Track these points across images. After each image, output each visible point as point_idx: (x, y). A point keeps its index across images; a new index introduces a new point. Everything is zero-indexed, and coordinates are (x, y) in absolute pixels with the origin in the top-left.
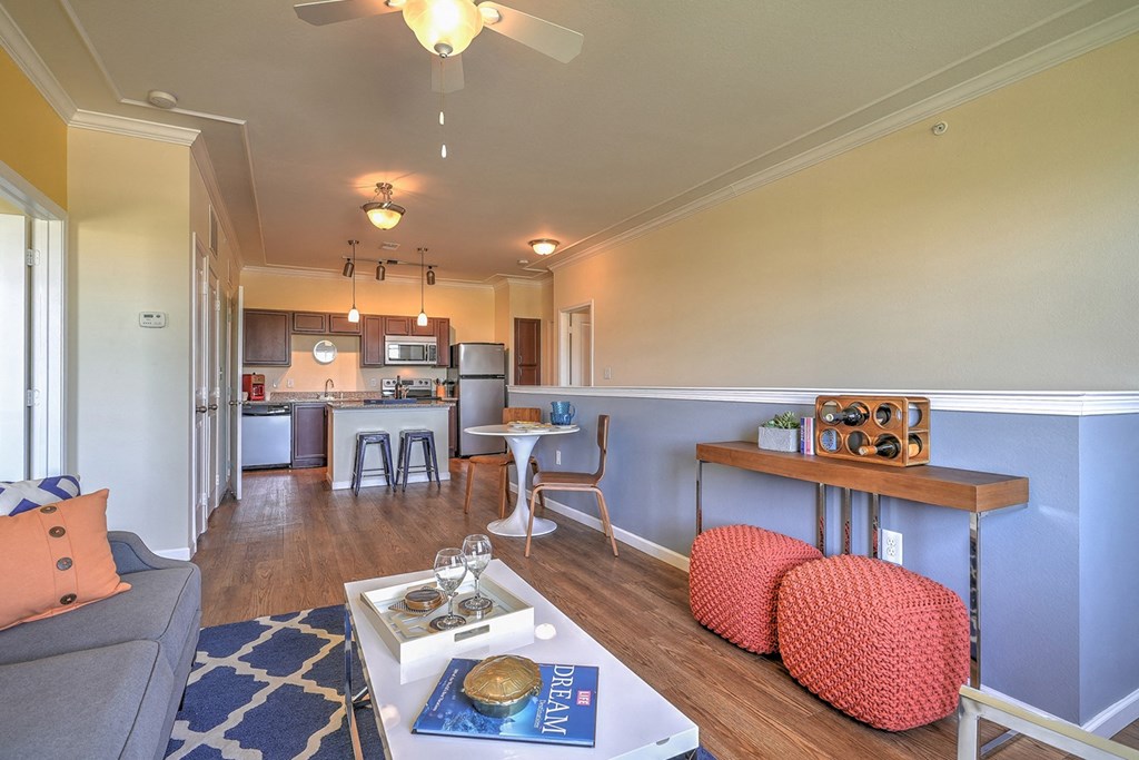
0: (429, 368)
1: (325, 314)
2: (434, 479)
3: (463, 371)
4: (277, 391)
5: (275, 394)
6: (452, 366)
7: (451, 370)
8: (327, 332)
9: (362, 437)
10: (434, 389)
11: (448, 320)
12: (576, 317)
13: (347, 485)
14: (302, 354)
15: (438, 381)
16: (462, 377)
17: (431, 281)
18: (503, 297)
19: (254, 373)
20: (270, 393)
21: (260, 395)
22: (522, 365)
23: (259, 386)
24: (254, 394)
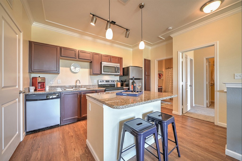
0: (114, 76)
1: (76, 50)
4: (53, 85)
5: (51, 87)
6: (123, 75)
8: (77, 59)
10: (116, 84)
11: (122, 58)
12: (184, 55)
14: (64, 68)
16: (130, 79)
19: (39, 77)
20: (48, 86)
21: (42, 88)
22: (146, 75)
23: (42, 83)
24: (39, 87)
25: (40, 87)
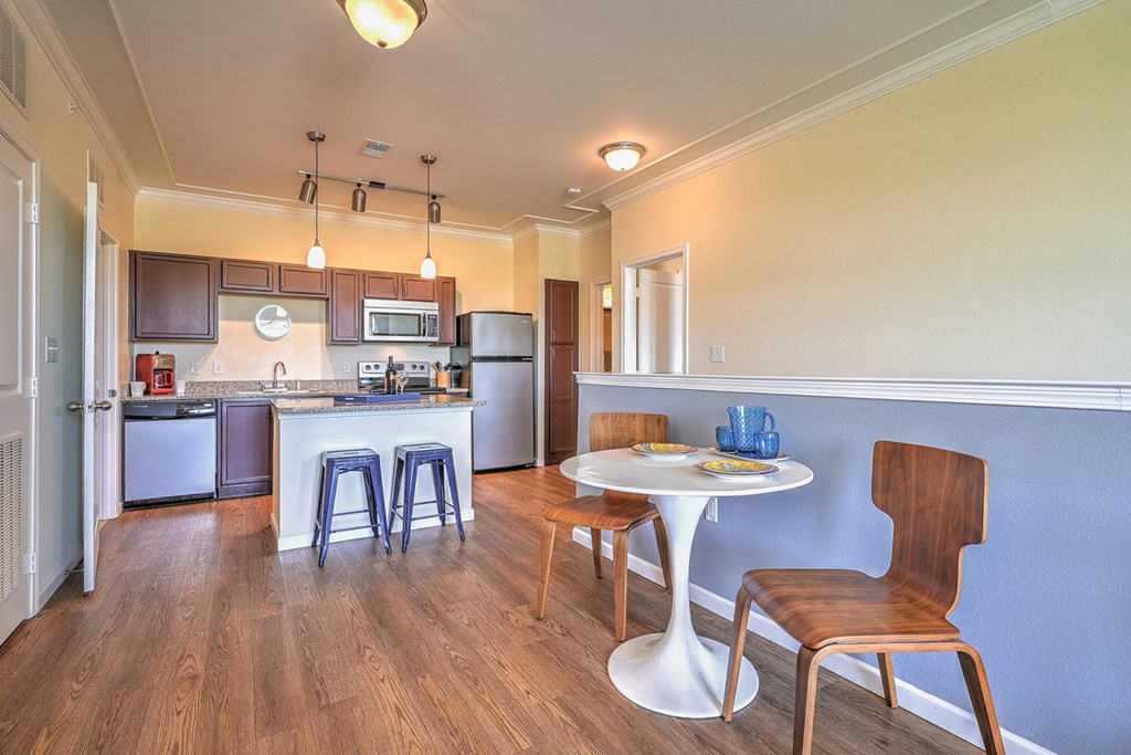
0: (426, 348)
1: (272, 264)
2: (452, 520)
3: (477, 350)
4: (196, 380)
5: (193, 384)
6: (458, 344)
7: (457, 350)
8: (276, 292)
9: (331, 462)
10: (432, 375)
11: (454, 279)
12: (646, 274)
13: (305, 540)
14: (236, 325)
15: (438, 365)
16: (474, 359)
17: (435, 217)
18: (528, 252)
19: (157, 353)
20: (184, 383)
21: (166, 387)
22: (555, 344)
23: (165, 372)
24: (157, 385)
25: (160, 383)
